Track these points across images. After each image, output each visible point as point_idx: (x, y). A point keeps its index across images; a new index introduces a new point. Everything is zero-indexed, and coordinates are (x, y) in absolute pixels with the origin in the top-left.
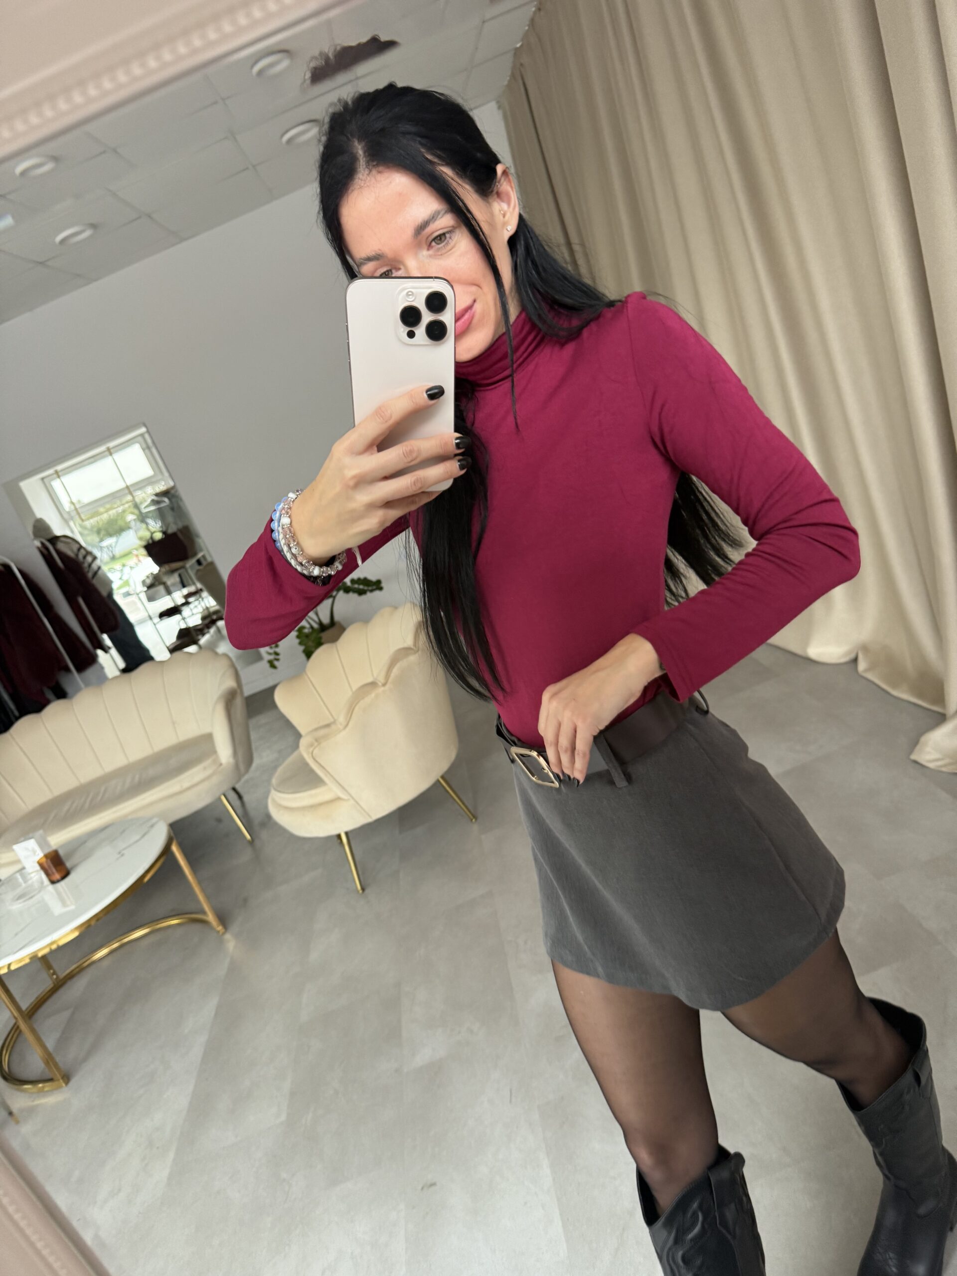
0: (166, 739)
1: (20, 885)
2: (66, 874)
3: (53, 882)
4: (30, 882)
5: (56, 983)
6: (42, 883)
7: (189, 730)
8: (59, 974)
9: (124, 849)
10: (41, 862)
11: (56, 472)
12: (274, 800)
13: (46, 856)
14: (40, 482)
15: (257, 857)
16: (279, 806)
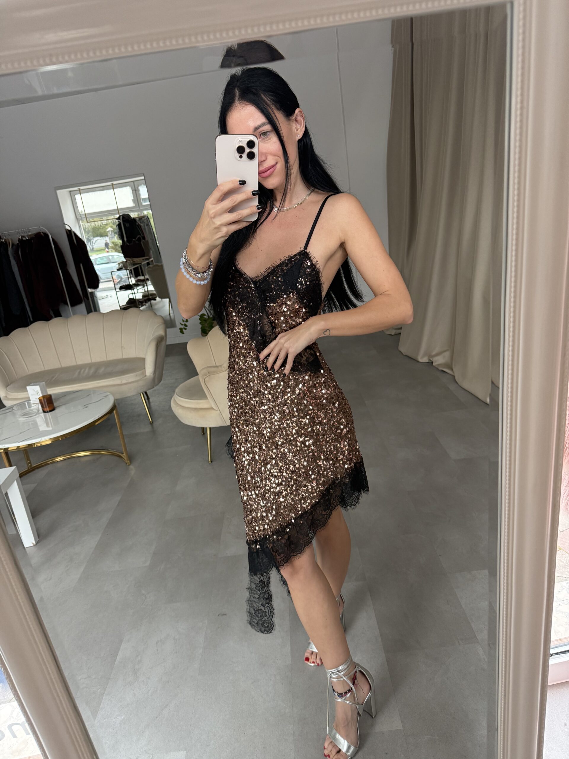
0: (115, 355)
1: (27, 408)
2: (53, 409)
3: (44, 412)
4: (31, 408)
5: (29, 468)
6: (39, 410)
7: (131, 353)
8: (32, 464)
9: (87, 404)
10: (40, 399)
11: (79, 190)
12: (175, 400)
13: (43, 397)
14: (69, 194)
15: (154, 431)
16: (177, 404)
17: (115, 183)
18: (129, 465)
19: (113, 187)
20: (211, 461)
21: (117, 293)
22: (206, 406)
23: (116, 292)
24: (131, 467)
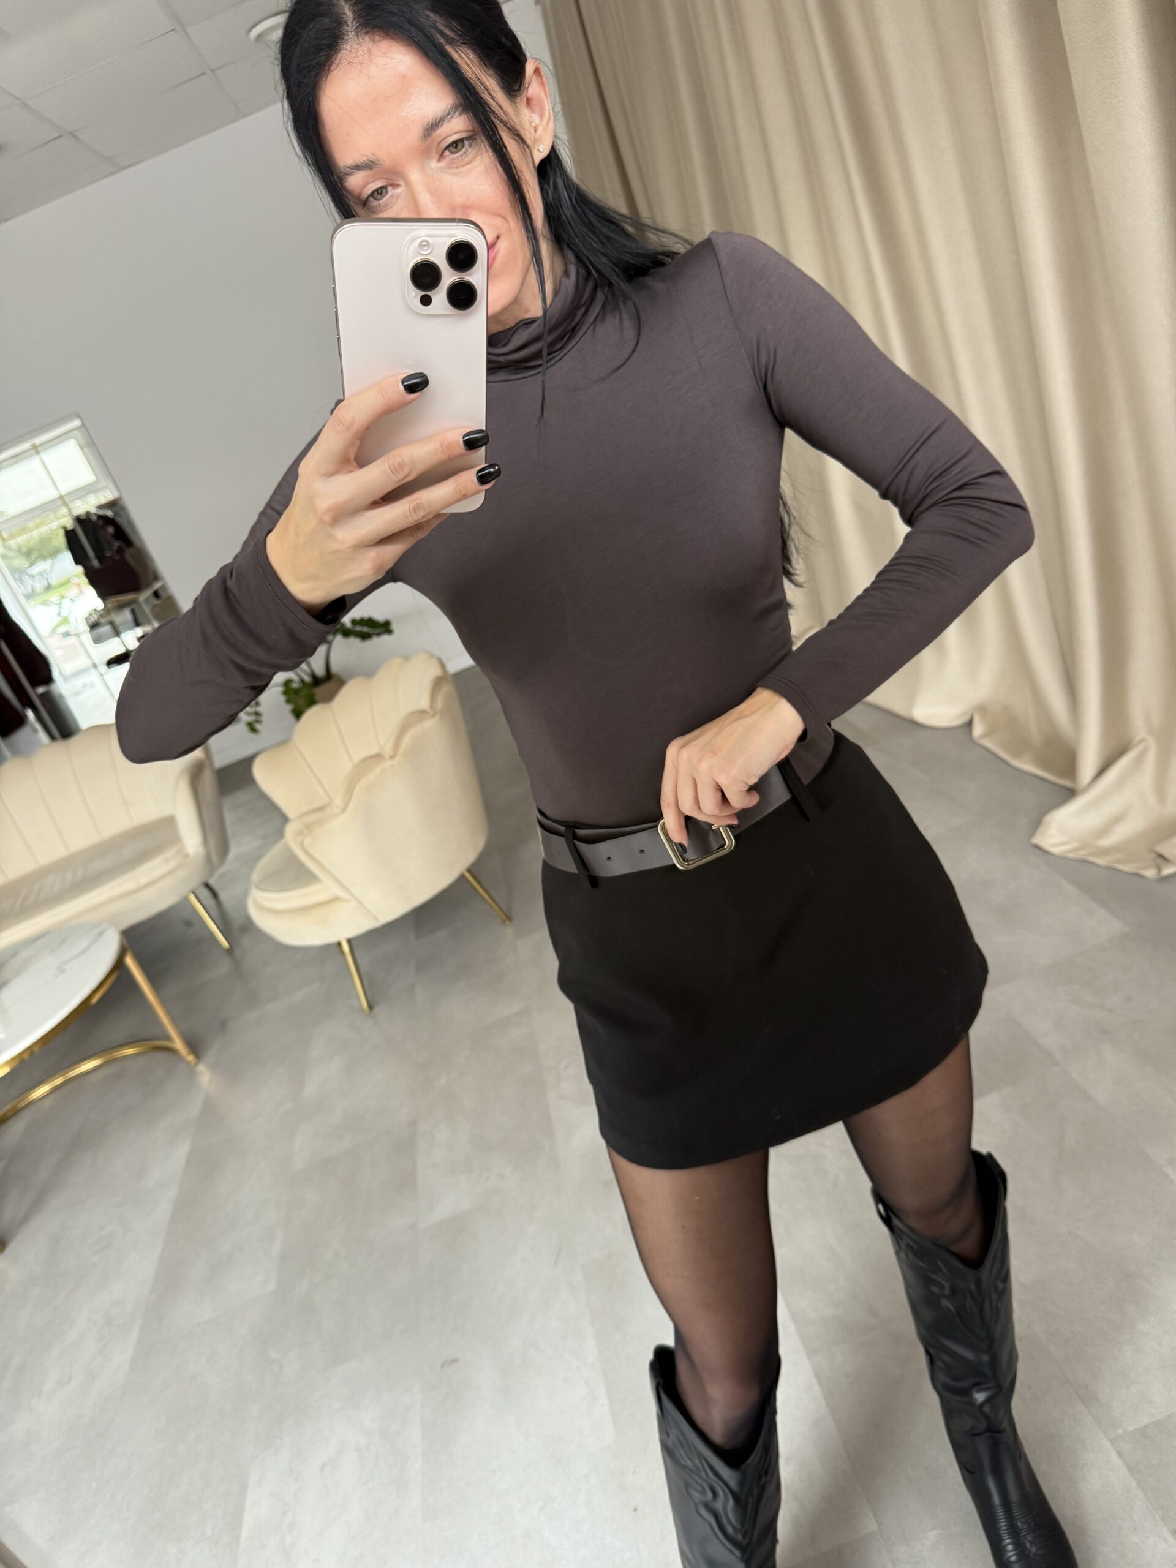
0: (116, 823)
7: (147, 812)
9: (65, 963)
12: (254, 900)
15: (238, 968)
16: (262, 908)
17: (38, 440)
18: (196, 1064)
19: (36, 449)
20: (371, 1007)
21: (105, 677)
22: (323, 896)
23: (102, 675)
24: (201, 1068)
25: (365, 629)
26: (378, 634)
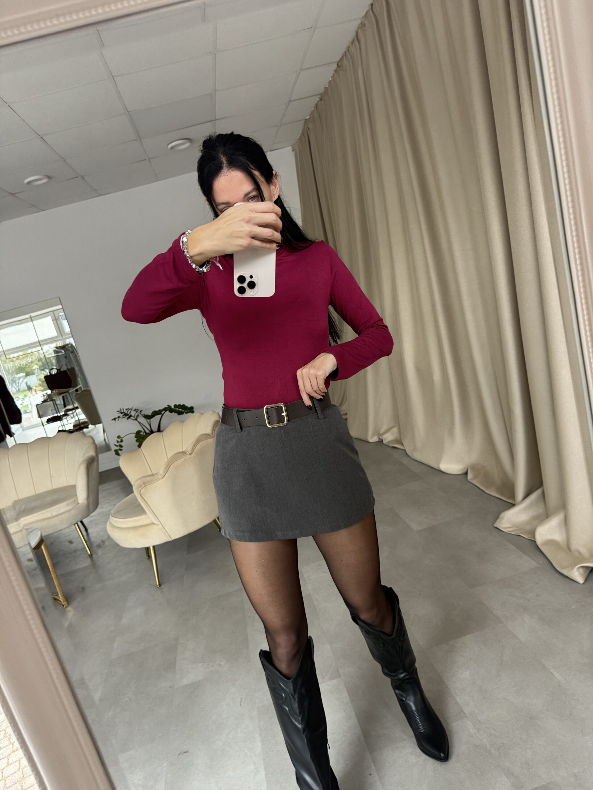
0: (44, 486)
7: (61, 482)
12: (111, 523)
15: (94, 564)
16: (114, 526)
17: (33, 314)
18: (67, 607)
19: (31, 318)
20: (160, 585)
22: (146, 522)
24: (69, 608)
25: (180, 410)
26: (187, 413)
